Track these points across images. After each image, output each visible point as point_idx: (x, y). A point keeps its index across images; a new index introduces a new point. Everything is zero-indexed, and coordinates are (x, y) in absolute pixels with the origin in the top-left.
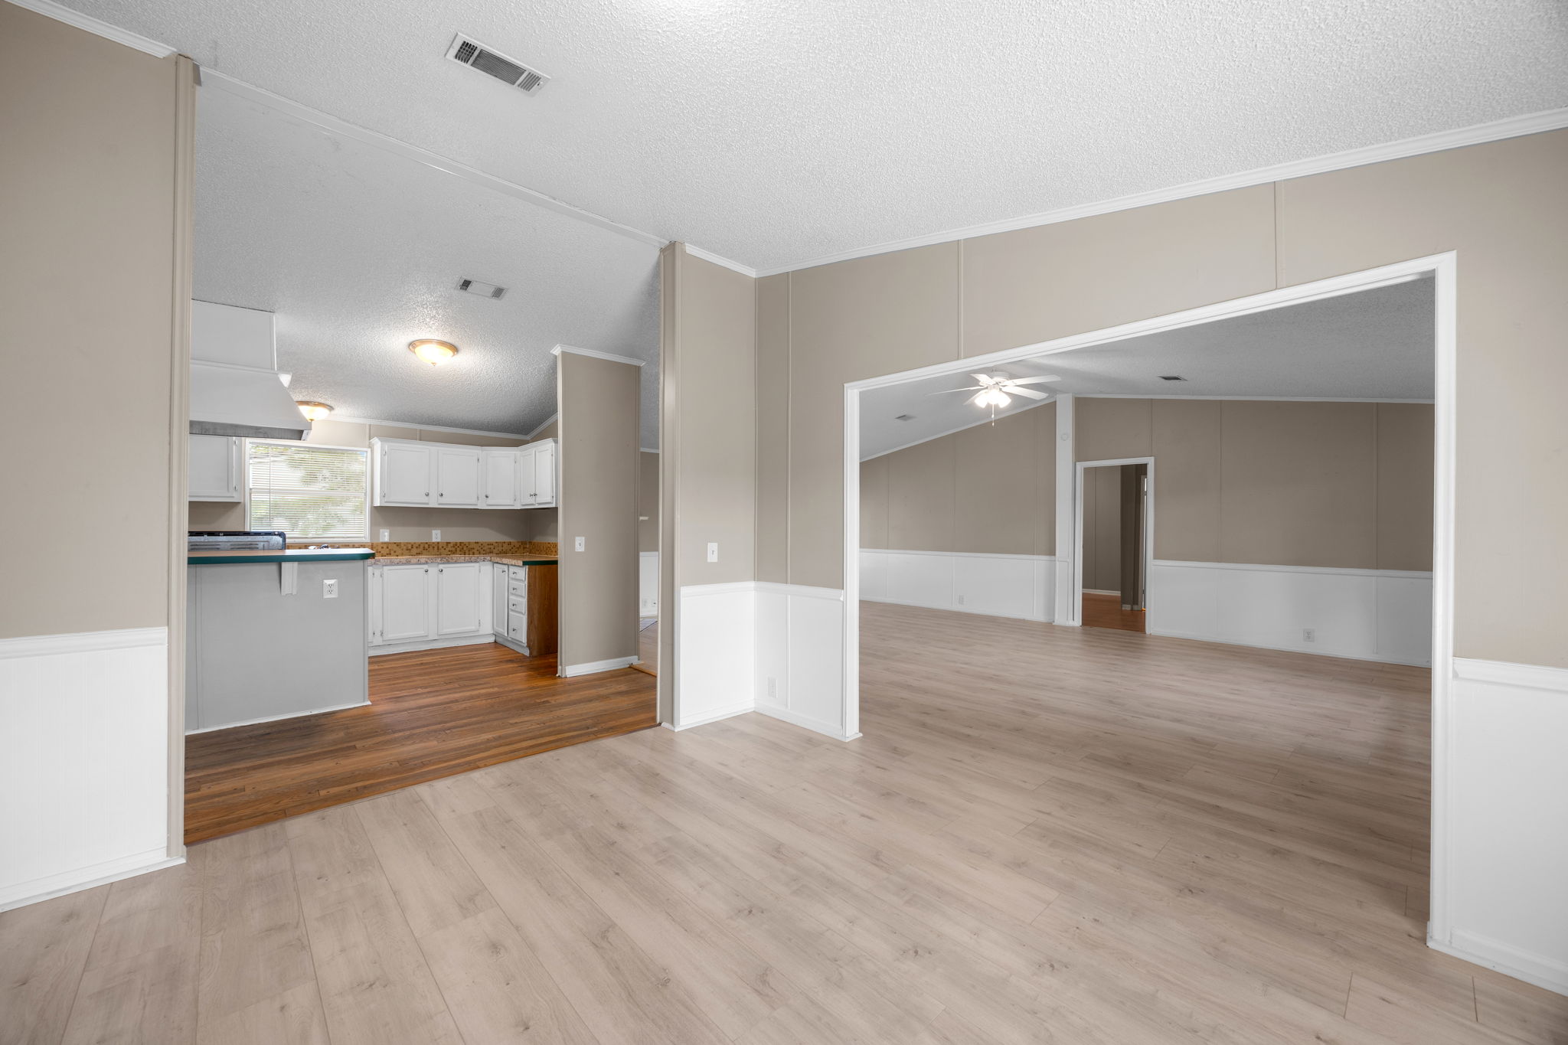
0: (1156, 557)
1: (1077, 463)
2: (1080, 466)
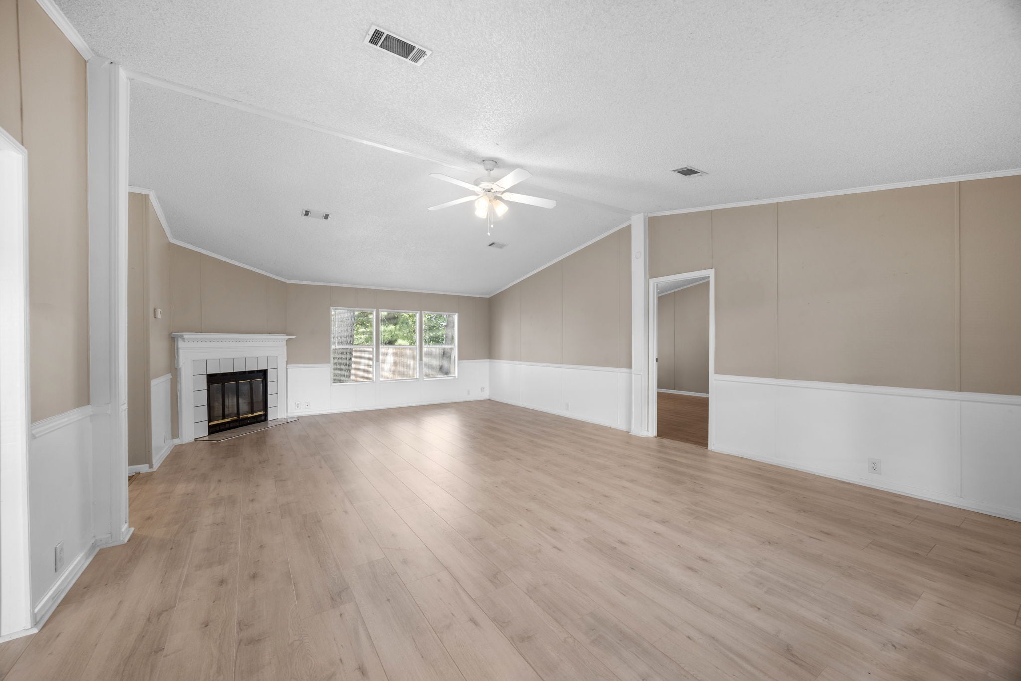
0: (717, 372)
1: (650, 280)
2: (652, 281)
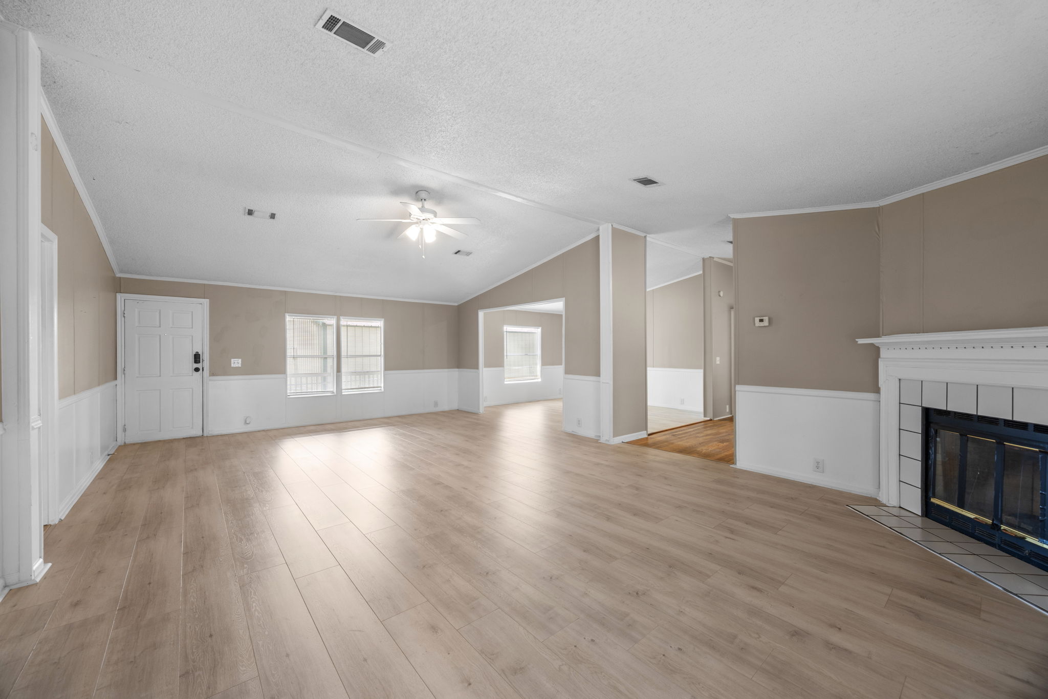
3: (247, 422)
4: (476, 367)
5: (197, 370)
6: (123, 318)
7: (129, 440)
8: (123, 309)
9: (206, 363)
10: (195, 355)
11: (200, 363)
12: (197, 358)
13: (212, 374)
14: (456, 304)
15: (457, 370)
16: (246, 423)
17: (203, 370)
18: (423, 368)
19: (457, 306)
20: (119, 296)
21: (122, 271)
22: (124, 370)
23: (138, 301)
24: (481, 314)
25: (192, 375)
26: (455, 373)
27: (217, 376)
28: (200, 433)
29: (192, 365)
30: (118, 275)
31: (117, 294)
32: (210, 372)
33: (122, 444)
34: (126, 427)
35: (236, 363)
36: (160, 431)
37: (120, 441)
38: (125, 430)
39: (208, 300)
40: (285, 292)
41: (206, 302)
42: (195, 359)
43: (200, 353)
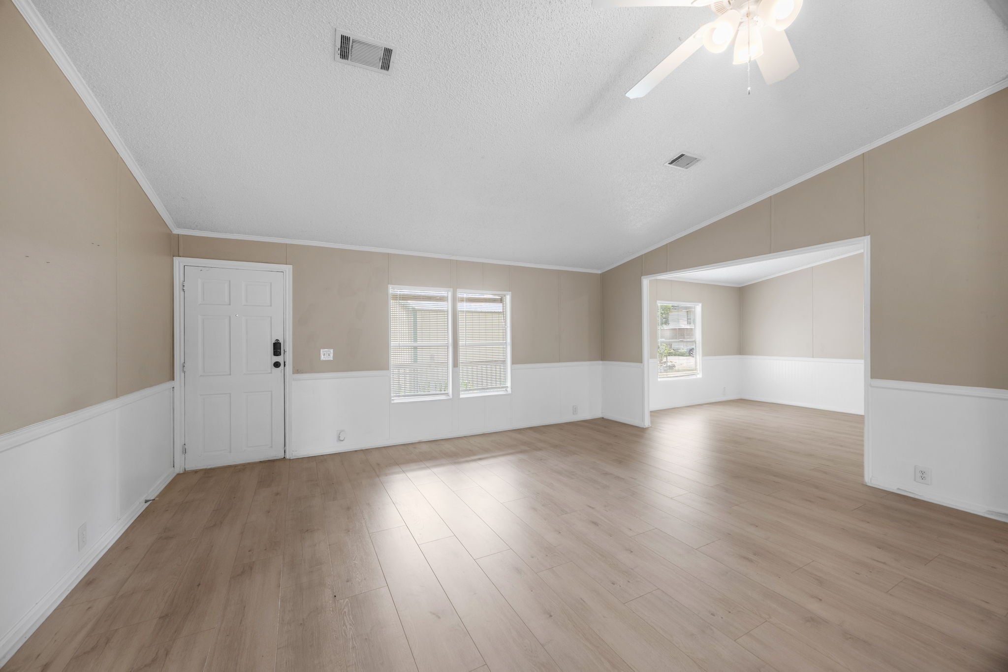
3: (341, 438)
4: (639, 359)
5: (277, 365)
6: (182, 293)
7: (191, 467)
8: (182, 279)
9: (288, 356)
10: (275, 344)
11: (280, 355)
12: (277, 348)
13: (297, 371)
14: (599, 272)
15: (601, 362)
16: (339, 439)
17: (284, 366)
18: (559, 361)
19: (600, 274)
20: (177, 260)
21: (179, 225)
22: (184, 367)
23: (201, 268)
24: (646, 282)
25: (271, 373)
26: (598, 367)
27: (302, 373)
28: (281, 455)
29: (271, 358)
30: (176, 231)
31: (174, 258)
32: (294, 367)
33: (181, 472)
34: (186, 447)
35: (326, 355)
36: (230, 452)
37: (179, 469)
38: (185, 451)
39: (291, 267)
40: (389, 255)
41: (289, 269)
42: (274, 349)
43: (281, 341)
